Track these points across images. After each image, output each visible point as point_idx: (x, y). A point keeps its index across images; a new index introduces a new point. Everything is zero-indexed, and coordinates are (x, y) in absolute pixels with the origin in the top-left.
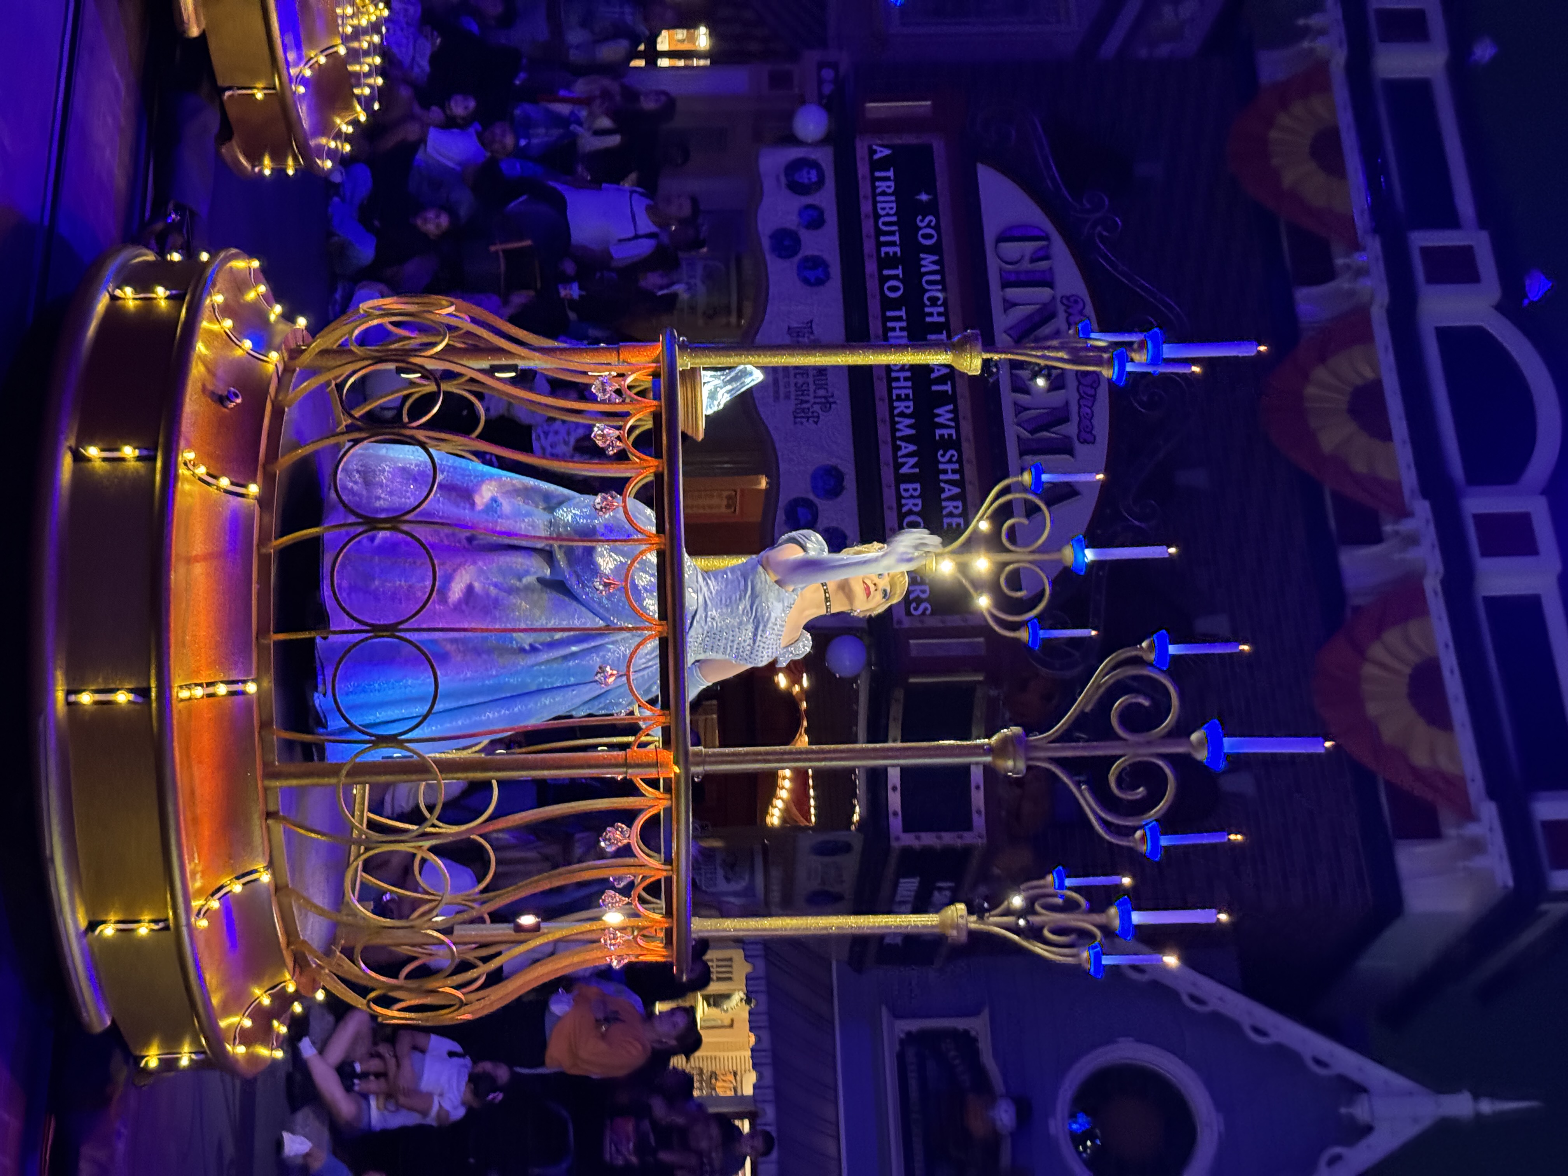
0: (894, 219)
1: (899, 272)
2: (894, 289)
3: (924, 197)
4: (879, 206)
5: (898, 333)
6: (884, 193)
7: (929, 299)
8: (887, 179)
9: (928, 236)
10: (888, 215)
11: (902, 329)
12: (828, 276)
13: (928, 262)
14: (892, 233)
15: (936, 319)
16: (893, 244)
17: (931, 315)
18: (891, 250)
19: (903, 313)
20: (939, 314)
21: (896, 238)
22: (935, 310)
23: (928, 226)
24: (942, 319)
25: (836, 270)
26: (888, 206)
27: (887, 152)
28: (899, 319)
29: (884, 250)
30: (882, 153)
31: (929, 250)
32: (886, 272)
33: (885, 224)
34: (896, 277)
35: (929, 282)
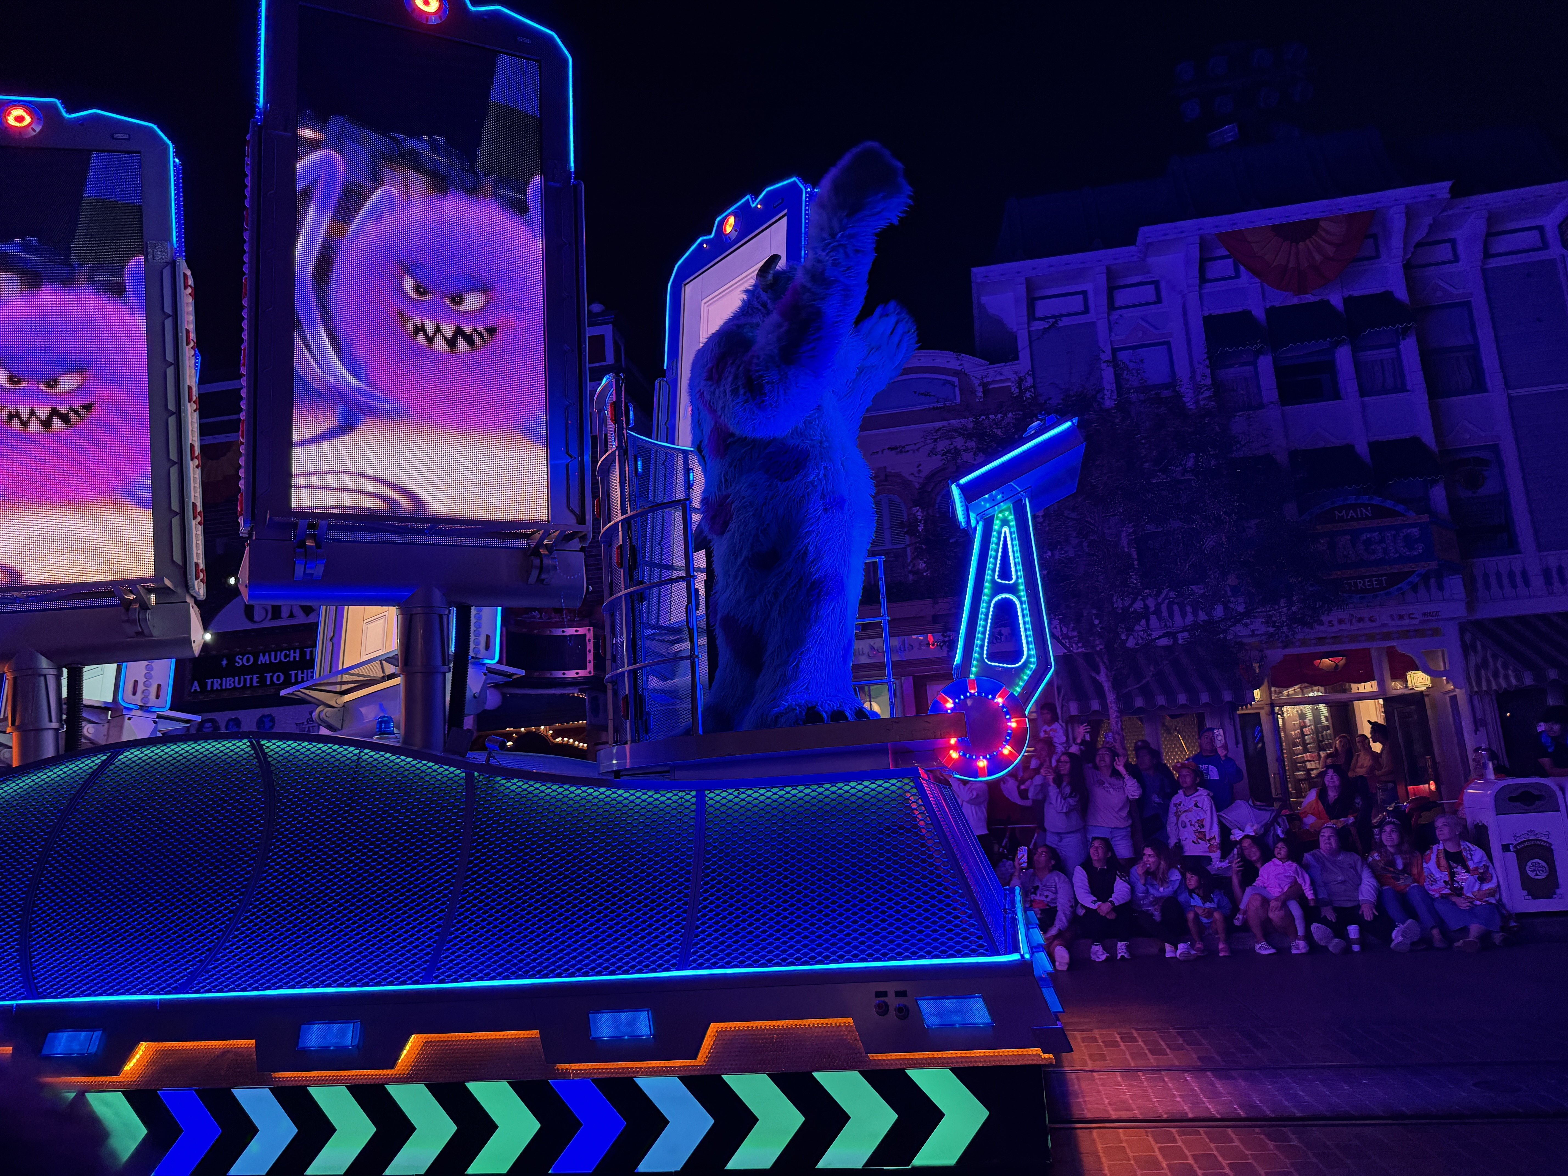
0: (237, 678)
1: (268, 675)
2: (278, 679)
3: (224, 662)
4: (228, 687)
5: (305, 675)
6: (221, 685)
7: (285, 658)
8: (212, 683)
9: (248, 660)
10: (234, 682)
11: (302, 673)
12: (270, 715)
13: (263, 659)
14: (245, 679)
15: (297, 655)
16: (251, 679)
17: (295, 657)
18: (255, 680)
19: (293, 673)
20: (295, 653)
21: (248, 677)
22: (292, 655)
23: (242, 659)
24: (298, 651)
25: (267, 711)
26: (229, 682)
27: (196, 683)
28: (296, 675)
29: (255, 684)
30: (196, 686)
31: (256, 658)
32: (268, 683)
33: (239, 684)
34: (272, 677)
35: (276, 659)
